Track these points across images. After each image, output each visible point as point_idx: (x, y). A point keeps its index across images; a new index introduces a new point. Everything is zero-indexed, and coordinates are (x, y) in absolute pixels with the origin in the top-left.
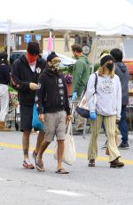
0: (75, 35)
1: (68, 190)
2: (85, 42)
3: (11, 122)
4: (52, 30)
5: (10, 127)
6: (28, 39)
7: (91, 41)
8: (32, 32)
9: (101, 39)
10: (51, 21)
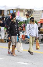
0: (27, 10)
1: (25, 62)
2: (30, 13)
3: (6, 40)
4: (19, 9)
5: (5, 41)
6: (11, 12)
7: (32, 12)
8: (13, 9)
9: (35, 12)
10: (19, 6)
